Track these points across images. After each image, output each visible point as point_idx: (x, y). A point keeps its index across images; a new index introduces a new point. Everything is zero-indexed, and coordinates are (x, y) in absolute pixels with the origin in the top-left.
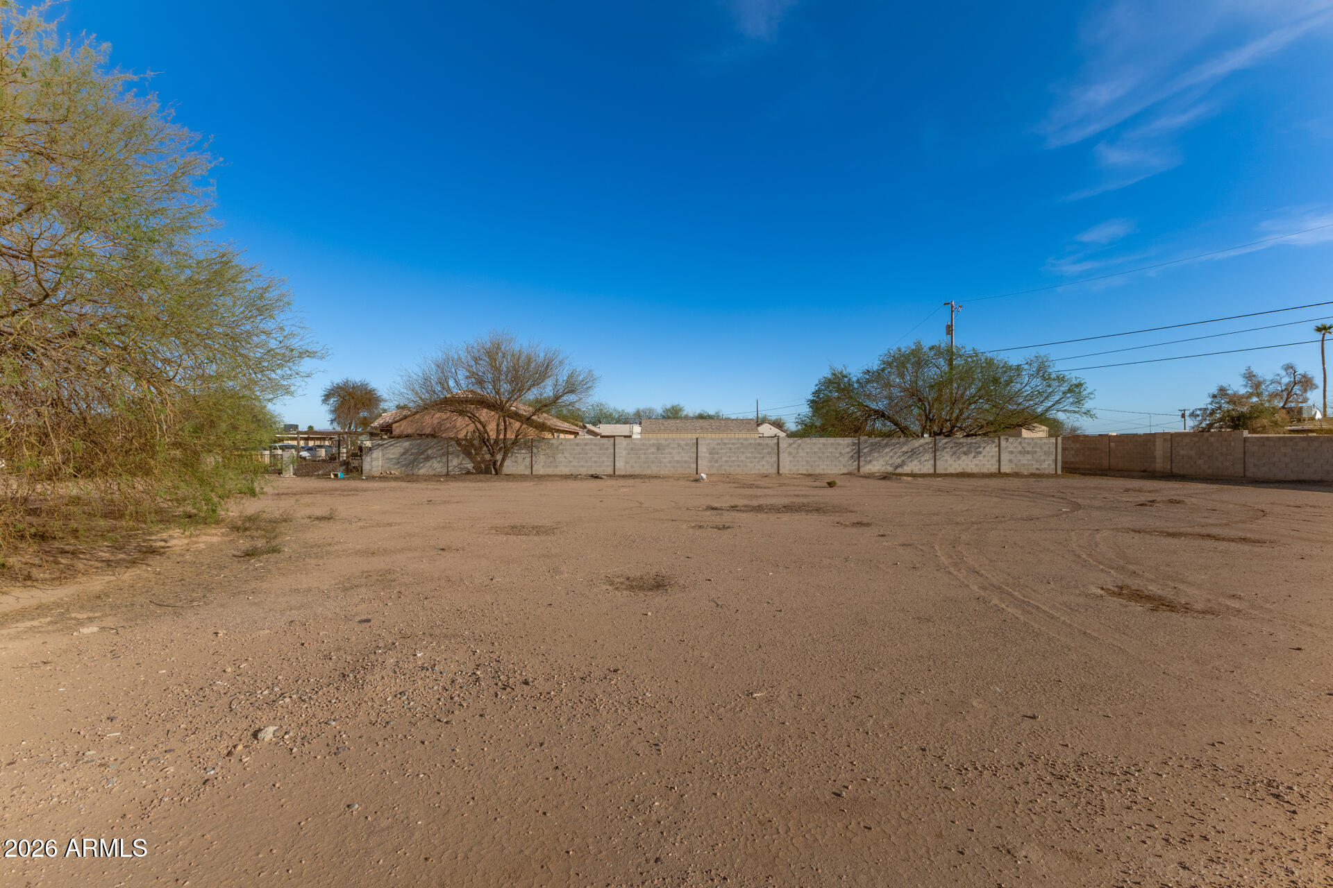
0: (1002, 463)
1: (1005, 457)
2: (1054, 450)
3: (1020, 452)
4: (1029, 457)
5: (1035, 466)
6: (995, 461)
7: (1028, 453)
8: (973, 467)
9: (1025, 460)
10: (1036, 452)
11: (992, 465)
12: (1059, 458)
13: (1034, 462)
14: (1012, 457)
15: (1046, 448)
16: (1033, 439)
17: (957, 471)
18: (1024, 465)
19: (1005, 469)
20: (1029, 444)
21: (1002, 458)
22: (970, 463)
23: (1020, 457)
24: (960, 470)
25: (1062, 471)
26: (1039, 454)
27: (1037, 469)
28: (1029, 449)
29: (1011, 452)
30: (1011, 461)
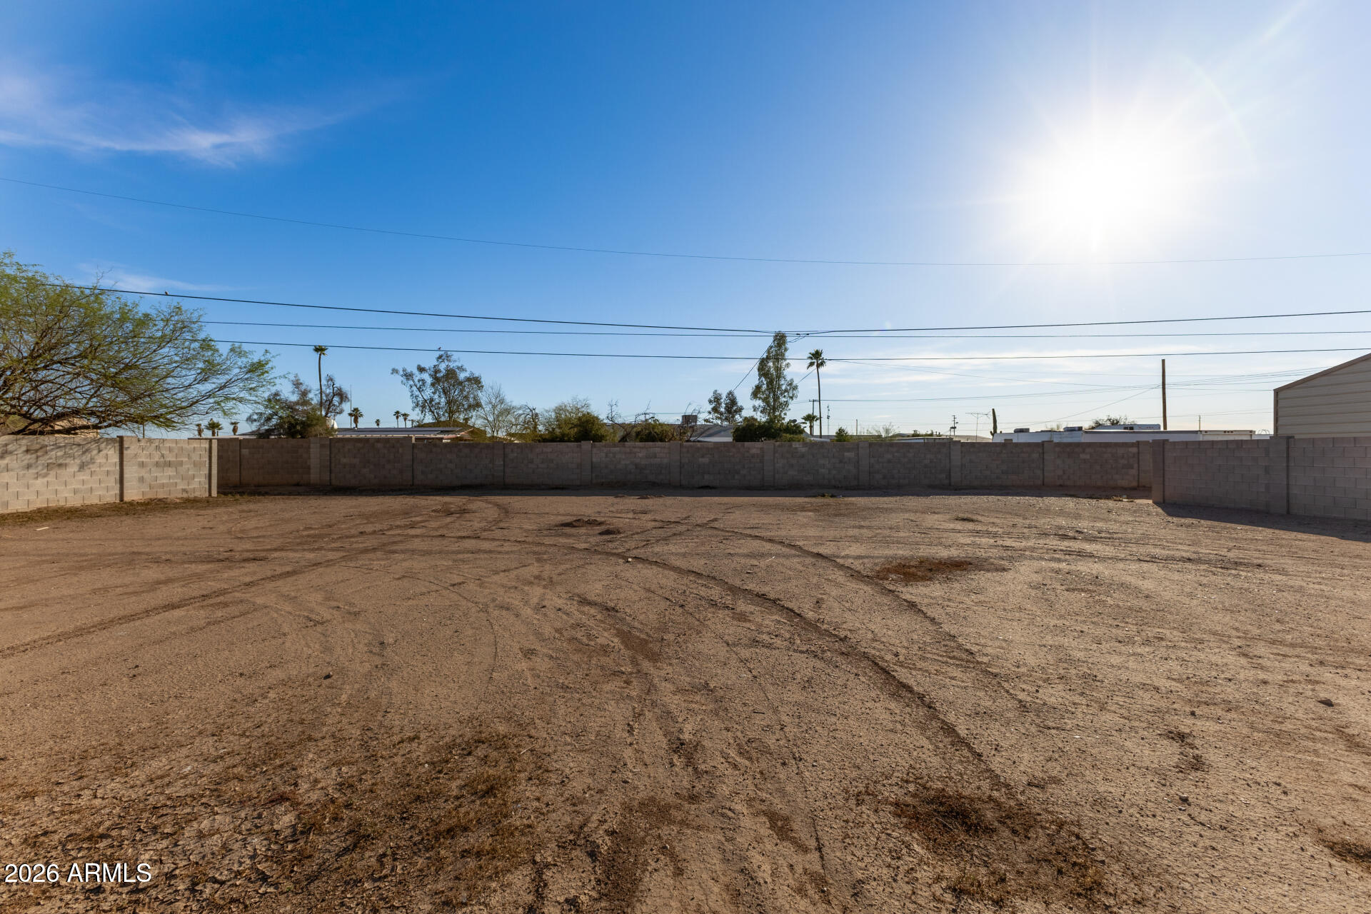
0: (126, 484)
1: (131, 472)
2: (207, 460)
3: (157, 464)
4: (170, 472)
5: (180, 487)
6: (112, 482)
7: (169, 464)
8: (69, 495)
9: (165, 476)
10: (181, 463)
11: (108, 489)
12: (215, 471)
13: (178, 481)
14: (143, 473)
15: (195, 457)
16: (176, 442)
17: (33, 507)
18: (163, 485)
19: (132, 494)
20: (170, 450)
21: (126, 476)
22: (60, 488)
23: (156, 473)
24: (39, 503)
25: (218, 493)
26: (185, 467)
27: (184, 490)
28: (170, 458)
29: (142, 465)
30: (142, 480)
